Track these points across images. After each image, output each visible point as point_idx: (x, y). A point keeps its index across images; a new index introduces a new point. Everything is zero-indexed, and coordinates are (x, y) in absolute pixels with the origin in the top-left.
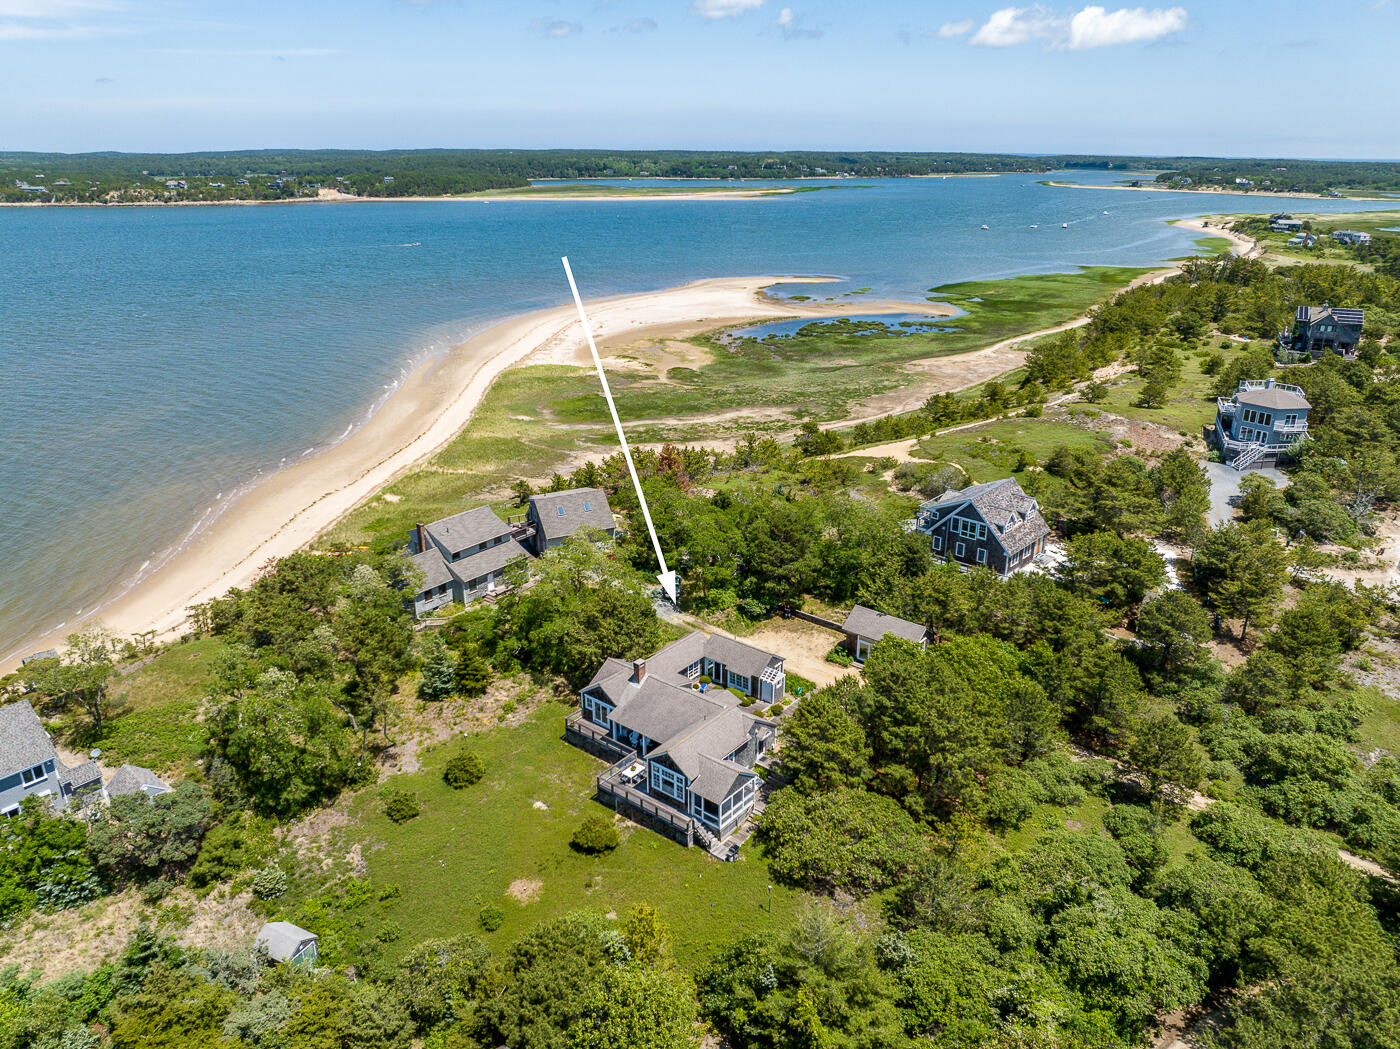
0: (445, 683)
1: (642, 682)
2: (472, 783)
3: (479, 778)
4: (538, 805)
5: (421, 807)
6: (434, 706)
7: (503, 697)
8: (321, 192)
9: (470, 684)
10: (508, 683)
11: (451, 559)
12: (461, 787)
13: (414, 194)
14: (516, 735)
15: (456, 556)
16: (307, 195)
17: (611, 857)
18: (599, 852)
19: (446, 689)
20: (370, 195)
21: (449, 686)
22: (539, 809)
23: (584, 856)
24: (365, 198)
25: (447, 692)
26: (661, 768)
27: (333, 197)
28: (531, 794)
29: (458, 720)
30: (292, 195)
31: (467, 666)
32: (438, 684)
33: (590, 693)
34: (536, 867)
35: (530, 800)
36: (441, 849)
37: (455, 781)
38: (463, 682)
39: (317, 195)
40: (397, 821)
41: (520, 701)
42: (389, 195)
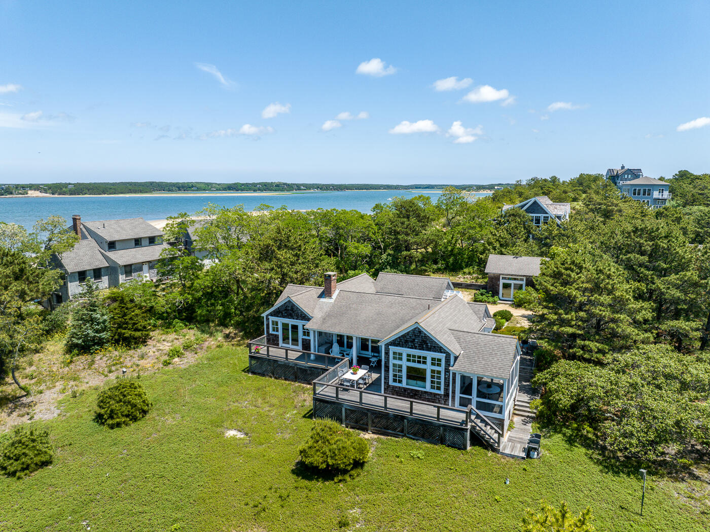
0: (97, 331)
1: (335, 296)
2: (135, 419)
3: (145, 412)
4: (231, 433)
5: (58, 454)
6: (84, 359)
7: (166, 347)
8: (30, 192)
9: (128, 333)
10: (172, 336)
11: (106, 247)
12: (118, 425)
13: (85, 194)
14: (189, 374)
15: (112, 245)
16: (21, 194)
17: (361, 478)
18: (345, 472)
19: (101, 339)
20: (59, 194)
21: (104, 335)
22: (234, 438)
23: (320, 484)
24: (56, 196)
25: (101, 343)
26: (405, 351)
27: (37, 195)
28: (219, 424)
29: (113, 368)
30: (11, 193)
31: (125, 315)
32: (90, 331)
33: (275, 314)
34: (249, 510)
35: (219, 430)
36: (85, 504)
37: (111, 417)
38: (119, 330)
39: (27, 194)
40: (13, 474)
41: (187, 347)
42: (71, 194)
